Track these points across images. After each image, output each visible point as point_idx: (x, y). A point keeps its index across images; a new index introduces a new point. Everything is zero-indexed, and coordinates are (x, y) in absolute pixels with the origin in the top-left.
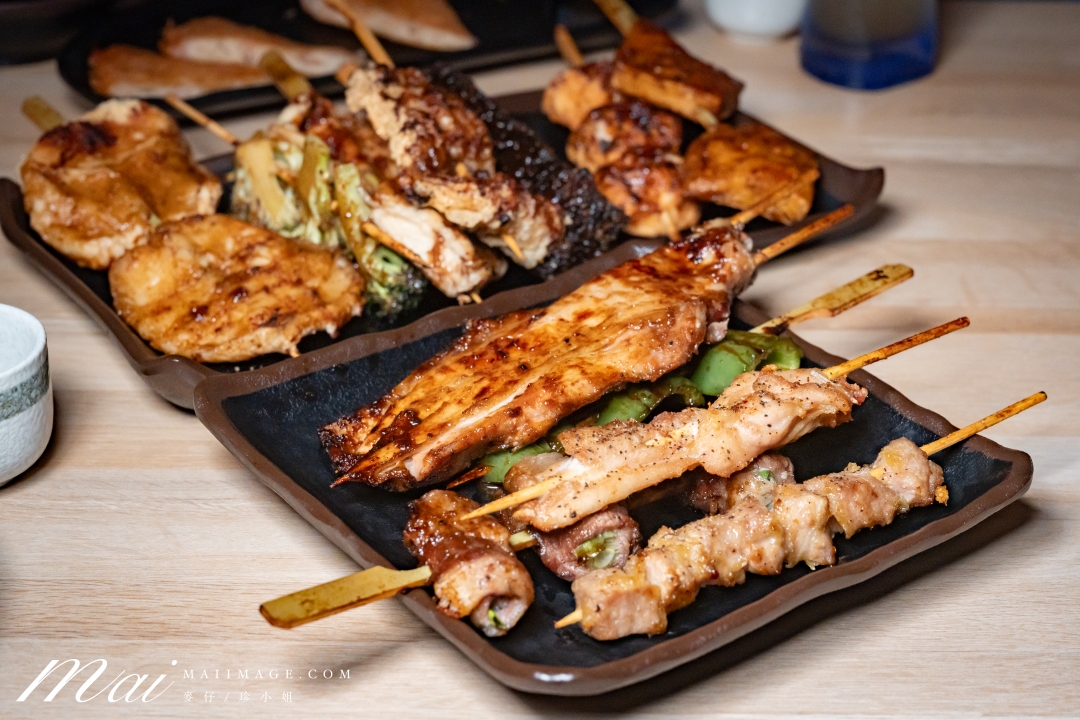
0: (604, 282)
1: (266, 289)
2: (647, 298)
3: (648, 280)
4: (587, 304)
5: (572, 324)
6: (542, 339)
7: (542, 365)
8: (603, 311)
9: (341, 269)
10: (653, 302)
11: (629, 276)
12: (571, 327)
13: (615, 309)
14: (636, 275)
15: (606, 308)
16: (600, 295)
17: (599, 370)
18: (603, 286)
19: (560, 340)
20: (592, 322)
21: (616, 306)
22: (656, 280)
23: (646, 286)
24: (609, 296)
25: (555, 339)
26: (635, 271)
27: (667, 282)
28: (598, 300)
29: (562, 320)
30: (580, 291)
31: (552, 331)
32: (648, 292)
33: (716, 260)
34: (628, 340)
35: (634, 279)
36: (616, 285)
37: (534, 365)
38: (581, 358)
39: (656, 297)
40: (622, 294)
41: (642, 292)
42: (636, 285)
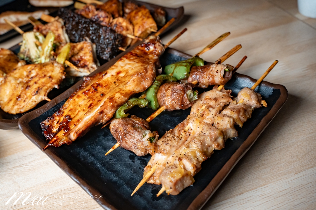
0: (123, 60)
1: (36, 83)
2: (137, 65)
3: (136, 58)
4: (119, 69)
5: (116, 76)
6: (107, 83)
7: (108, 93)
8: (124, 71)
9: (56, 66)
10: (139, 66)
11: (130, 57)
12: (116, 78)
13: (128, 70)
14: (132, 57)
15: (125, 70)
16: (123, 65)
17: (126, 92)
18: (123, 62)
19: (113, 83)
20: (122, 75)
21: (128, 69)
22: (138, 58)
23: (136, 60)
24: (125, 65)
25: (111, 82)
26: (131, 56)
27: (142, 58)
28: (122, 67)
29: (112, 75)
30: (116, 64)
31: (110, 79)
32: (137, 63)
33: (154, 49)
34: (134, 80)
35: (132, 58)
36: (127, 61)
37: (106, 93)
38: (120, 89)
39: (140, 64)
40: (129, 64)
41: (135, 63)
42: (133, 60)
